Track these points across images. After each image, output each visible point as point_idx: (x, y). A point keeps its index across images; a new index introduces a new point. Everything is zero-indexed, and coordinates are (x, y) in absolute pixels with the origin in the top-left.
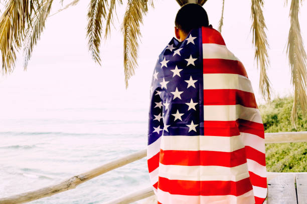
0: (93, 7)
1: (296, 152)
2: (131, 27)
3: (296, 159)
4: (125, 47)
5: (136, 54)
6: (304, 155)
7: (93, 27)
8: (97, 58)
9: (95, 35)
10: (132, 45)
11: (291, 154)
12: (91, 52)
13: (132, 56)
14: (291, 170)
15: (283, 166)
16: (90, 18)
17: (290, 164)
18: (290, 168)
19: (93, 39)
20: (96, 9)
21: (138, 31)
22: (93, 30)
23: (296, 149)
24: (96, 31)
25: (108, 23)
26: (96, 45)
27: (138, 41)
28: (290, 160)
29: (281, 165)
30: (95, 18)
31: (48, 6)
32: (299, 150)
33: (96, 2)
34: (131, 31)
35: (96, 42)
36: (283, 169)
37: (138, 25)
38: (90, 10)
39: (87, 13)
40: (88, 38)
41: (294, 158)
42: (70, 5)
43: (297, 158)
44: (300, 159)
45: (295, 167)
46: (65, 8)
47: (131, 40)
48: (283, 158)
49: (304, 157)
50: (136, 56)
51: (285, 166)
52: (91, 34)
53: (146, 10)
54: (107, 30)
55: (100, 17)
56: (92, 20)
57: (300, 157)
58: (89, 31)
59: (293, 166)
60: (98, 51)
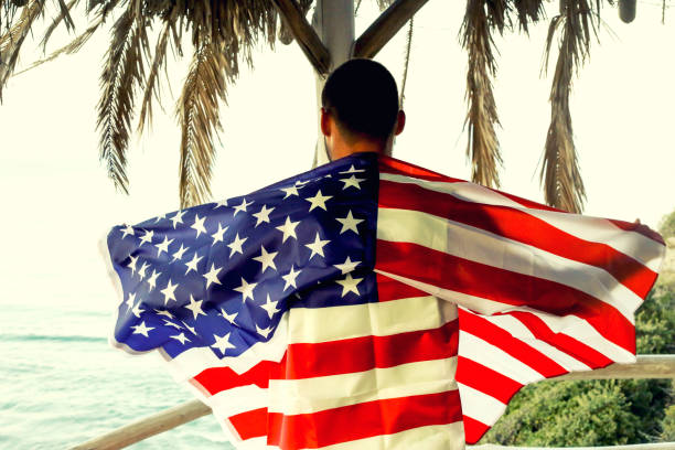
0: (115, 59)
1: (546, 395)
2: (200, 109)
3: (547, 410)
4: (185, 152)
5: (208, 170)
6: (564, 403)
7: (113, 104)
8: (118, 173)
9: (117, 123)
10: (201, 149)
11: (537, 399)
12: (105, 162)
13: (200, 174)
14: (536, 434)
15: (519, 425)
16: (107, 85)
17: (533, 421)
18: (534, 429)
19: (111, 132)
20: (121, 63)
21: (215, 118)
22: (113, 112)
23: (546, 389)
24: (119, 114)
25: (148, 97)
26: (120, 147)
27: (215, 141)
28: (534, 412)
29: (514, 421)
30: (118, 84)
31: (12, 51)
32: (554, 390)
33: (122, 48)
34: (200, 116)
35: (120, 139)
36: (518, 432)
37: (215, 104)
38: (109, 66)
39: (102, 71)
40: (100, 131)
41: (543, 407)
42: (62, 51)
43: (550, 408)
44: (556, 411)
45: (544, 429)
46: (50, 59)
47: (198, 139)
48: (518, 407)
49: (565, 406)
50: (208, 174)
51: (524, 424)
52: (109, 119)
53: (235, 71)
54: (143, 113)
55: (131, 82)
56: (111, 88)
57: (555, 406)
58: (103, 114)
59: (540, 426)
60: (123, 159)
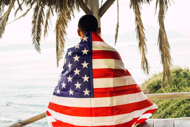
0: (35, 17)
1: (173, 105)
2: (61, 30)
3: (173, 109)
4: (57, 41)
5: (63, 46)
6: (178, 107)
7: (36, 29)
8: (38, 49)
9: (37, 35)
10: (61, 40)
11: (171, 106)
12: (34, 45)
13: (61, 47)
14: (170, 116)
15: (166, 113)
16: (34, 24)
17: (169, 112)
18: (170, 114)
19: (36, 37)
20: (37, 18)
21: (65, 33)
22: (36, 32)
23: (174, 103)
24: (38, 32)
25: (46, 27)
26: (38, 41)
27: (65, 38)
28: (170, 110)
29: (165, 112)
30: (37, 24)
31: (6, 17)
32: (175, 103)
33: (37, 14)
34: (61, 31)
35: (38, 39)
36: (166, 115)
37: (64, 28)
38: (34, 19)
39: (32, 21)
40: (33, 37)
41: (172, 108)
42: (21, 16)
43: (174, 108)
44: (176, 109)
45: (172, 114)
46: (19, 18)
47: (61, 37)
48: (166, 108)
49: (178, 108)
50: (63, 47)
51: (167, 113)
52: (35, 34)
53: (70, 18)
54: (45, 31)
55: (40, 23)
56: (35, 25)
57: (176, 108)
58: (33, 32)
59: (171, 113)
60: (39, 44)
